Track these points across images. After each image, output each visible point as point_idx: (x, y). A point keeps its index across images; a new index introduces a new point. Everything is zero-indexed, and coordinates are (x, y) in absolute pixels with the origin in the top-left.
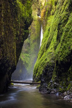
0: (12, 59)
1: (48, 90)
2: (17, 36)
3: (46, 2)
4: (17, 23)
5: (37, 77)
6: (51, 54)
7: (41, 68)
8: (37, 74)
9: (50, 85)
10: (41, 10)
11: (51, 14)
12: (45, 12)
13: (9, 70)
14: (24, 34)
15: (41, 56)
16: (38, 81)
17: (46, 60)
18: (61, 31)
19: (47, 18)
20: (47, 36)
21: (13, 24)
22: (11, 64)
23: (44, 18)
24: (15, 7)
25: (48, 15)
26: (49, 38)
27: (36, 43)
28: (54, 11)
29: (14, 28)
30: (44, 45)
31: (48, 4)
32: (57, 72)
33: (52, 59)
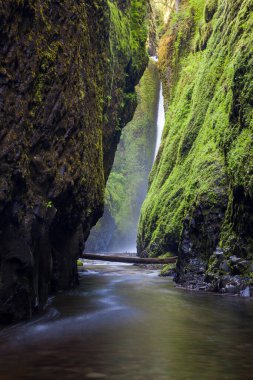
0: (93, 183)
1: (208, 279)
2: (106, 109)
3: (176, 12)
4: (105, 68)
5: (157, 240)
6: (213, 166)
7: (169, 214)
8: (156, 232)
9: (217, 266)
10: (157, 37)
11: (194, 47)
12: (171, 43)
13: (87, 218)
14: (123, 105)
15: (166, 178)
16: (159, 254)
17: (196, 185)
18: (246, 92)
19: (178, 61)
20: (184, 116)
21: (95, 72)
22: (91, 197)
23: (167, 61)
24: (102, 15)
25: (179, 52)
26: (193, 120)
27: (142, 140)
28: (203, 38)
29: (98, 83)
30: (172, 142)
31: (181, 18)
32: (236, 222)
33: (217, 183)
